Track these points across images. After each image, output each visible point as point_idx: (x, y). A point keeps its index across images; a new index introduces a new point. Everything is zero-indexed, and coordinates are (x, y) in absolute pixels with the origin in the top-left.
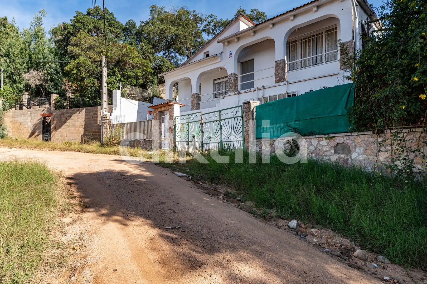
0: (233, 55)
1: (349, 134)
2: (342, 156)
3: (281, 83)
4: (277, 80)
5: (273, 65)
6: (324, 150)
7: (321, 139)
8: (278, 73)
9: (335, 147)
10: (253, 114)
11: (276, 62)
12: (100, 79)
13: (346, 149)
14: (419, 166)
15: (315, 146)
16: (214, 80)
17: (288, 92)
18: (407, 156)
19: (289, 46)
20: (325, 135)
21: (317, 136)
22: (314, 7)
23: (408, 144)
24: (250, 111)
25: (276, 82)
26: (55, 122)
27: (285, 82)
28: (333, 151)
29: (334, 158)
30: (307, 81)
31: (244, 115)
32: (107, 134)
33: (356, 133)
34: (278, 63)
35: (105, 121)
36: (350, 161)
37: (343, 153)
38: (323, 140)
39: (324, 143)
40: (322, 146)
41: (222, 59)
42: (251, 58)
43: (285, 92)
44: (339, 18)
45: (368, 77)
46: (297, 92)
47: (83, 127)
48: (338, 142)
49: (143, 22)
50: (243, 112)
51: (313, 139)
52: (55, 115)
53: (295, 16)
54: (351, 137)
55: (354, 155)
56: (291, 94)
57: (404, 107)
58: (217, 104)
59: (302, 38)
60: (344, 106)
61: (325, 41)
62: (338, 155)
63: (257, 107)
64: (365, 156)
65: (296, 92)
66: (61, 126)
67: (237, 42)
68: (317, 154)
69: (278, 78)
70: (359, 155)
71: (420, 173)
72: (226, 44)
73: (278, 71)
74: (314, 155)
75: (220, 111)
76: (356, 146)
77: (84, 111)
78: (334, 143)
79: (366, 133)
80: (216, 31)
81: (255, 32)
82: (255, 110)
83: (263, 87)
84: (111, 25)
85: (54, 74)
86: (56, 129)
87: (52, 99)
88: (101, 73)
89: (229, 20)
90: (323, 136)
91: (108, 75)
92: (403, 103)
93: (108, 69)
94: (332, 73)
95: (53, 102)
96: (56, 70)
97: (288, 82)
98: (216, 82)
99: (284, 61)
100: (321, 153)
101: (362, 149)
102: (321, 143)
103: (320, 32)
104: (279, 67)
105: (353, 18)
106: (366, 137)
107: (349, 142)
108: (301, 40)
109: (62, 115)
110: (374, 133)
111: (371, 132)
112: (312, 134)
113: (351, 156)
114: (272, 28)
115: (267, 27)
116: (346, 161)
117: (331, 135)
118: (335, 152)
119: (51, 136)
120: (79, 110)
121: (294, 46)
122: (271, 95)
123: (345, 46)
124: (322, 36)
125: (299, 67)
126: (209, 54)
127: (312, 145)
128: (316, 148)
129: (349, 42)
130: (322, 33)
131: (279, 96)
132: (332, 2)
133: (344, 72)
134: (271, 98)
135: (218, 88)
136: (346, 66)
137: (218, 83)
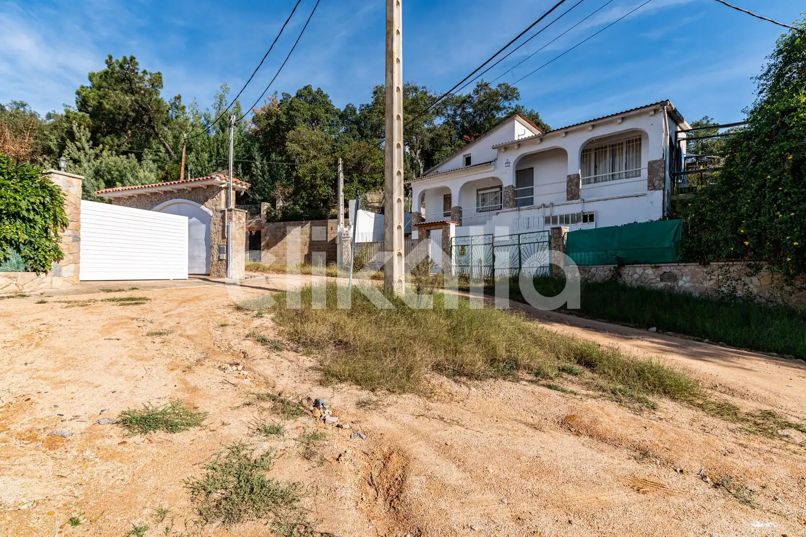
0: (512, 165)
1: (677, 264)
2: (669, 284)
3: (574, 201)
4: (569, 197)
5: (565, 179)
6: (650, 278)
7: (647, 268)
8: (570, 190)
9: (661, 275)
10: (563, 239)
11: (569, 176)
12: (335, 186)
13: (673, 278)
14: (739, 292)
15: (639, 274)
16: (478, 190)
17: (584, 211)
18: (731, 283)
19: (583, 155)
20: (651, 264)
21: (642, 265)
22: (619, 118)
23: (733, 275)
24: (560, 237)
25: (568, 199)
26: (268, 238)
27: (580, 200)
28: (659, 279)
29: (661, 285)
30: (607, 201)
31: (552, 240)
32: (348, 255)
33: (684, 264)
35: (346, 239)
36: (676, 288)
37: (669, 281)
39: (649, 271)
40: (648, 274)
41: (495, 168)
42: (531, 166)
43: (579, 211)
44: (648, 133)
45: (699, 219)
46: (596, 212)
47: (308, 245)
48: (665, 271)
49: (363, 106)
50: (550, 237)
51: (637, 268)
52: (268, 229)
53: (593, 126)
54: (678, 267)
55: (681, 283)
56: (588, 214)
57: (732, 249)
58: (488, 221)
59: (597, 147)
60: (672, 239)
61: (626, 153)
62: (664, 283)
63: (568, 233)
64: (691, 284)
65: (593, 212)
66: (275, 244)
67: (517, 149)
68: (641, 282)
69: (571, 195)
70: (685, 283)
71: (740, 297)
72: (503, 150)
73: (571, 186)
74: (638, 283)
75: (519, 235)
76: (682, 275)
77: (309, 225)
78: (661, 272)
79: (693, 264)
80: (447, 110)
81: (541, 140)
82: (566, 236)
83: (552, 204)
84: (327, 111)
85: (260, 176)
86: (268, 246)
87: (262, 209)
88: (336, 180)
89: (464, 96)
90: (649, 265)
91: (345, 182)
92: (732, 246)
93: (345, 174)
94: (638, 193)
95: (263, 213)
96: (262, 171)
97: (583, 200)
98: (480, 193)
99: (578, 175)
100: (646, 281)
101: (689, 278)
102: (646, 271)
104: (572, 182)
105: (664, 134)
106: (693, 267)
107: (675, 271)
108: (596, 149)
109: (279, 230)
110: (700, 264)
111: (698, 264)
112: (637, 263)
113: (677, 284)
114: (564, 137)
115: (559, 135)
116: (672, 288)
117: (657, 265)
118: (662, 280)
119: (262, 255)
120: (302, 223)
121: (586, 157)
122: (561, 213)
123: (654, 165)
124: (622, 147)
125: (592, 180)
126: (470, 158)
127: (636, 273)
128: (641, 276)
129: (659, 160)
130: (622, 143)
131: (573, 215)
132: (640, 115)
133: (652, 193)
134: (561, 217)
135: (483, 200)
136: (655, 186)
137: (483, 194)
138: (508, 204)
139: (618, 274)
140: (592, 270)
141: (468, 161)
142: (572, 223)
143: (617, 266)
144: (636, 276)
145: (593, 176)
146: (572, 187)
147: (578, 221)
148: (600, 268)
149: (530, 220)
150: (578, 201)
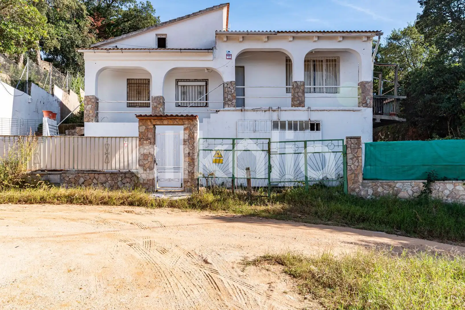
0: (234, 57)
6: (461, 194)
7: (457, 184)
8: (297, 96)
11: (295, 82)
15: (450, 190)
17: (311, 119)
20: (462, 181)
21: (454, 182)
24: (359, 148)
25: (293, 106)
34: (298, 84)
38: (459, 185)
39: (460, 187)
40: (458, 191)
41: (214, 58)
43: (307, 119)
44: (361, 56)
46: (321, 121)
51: (448, 184)
56: (316, 122)
61: (325, 70)
65: (319, 121)
68: (452, 198)
69: (298, 102)
72: (225, 39)
74: (449, 199)
75: (305, 142)
83: (280, 108)
90: (460, 181)
97: (309, 108)
98: (180, 83)
99: (304, 83)
100: (457, 197)
102: (457, 188)
103: (320, 59)
104: (299, 89)
122: (290, 119)
123: (366, 85)
124: (322, 64)
125: (312, 90)
126: (164, 39)
127: (446, 189)
128: (451, 192)
129: (370, 82)
130: (322, 61)
131: (301, 122)
132: (355, 38)
133: (365, 110)
134: (290, 124)
135: (184, 93)
136: (367, 104)
137: (184, 86)
138: (230, 103)
139: (428, 190)
140: (397, 185)
141: (162, 43)
142: (300, 130)
143: (426, 181)
144: (447, 192)
145: (312, 86)
146: (299, 94)
147: (306, 128)
148: (407, 183)
149: (257, 122)
150: (306, 108)
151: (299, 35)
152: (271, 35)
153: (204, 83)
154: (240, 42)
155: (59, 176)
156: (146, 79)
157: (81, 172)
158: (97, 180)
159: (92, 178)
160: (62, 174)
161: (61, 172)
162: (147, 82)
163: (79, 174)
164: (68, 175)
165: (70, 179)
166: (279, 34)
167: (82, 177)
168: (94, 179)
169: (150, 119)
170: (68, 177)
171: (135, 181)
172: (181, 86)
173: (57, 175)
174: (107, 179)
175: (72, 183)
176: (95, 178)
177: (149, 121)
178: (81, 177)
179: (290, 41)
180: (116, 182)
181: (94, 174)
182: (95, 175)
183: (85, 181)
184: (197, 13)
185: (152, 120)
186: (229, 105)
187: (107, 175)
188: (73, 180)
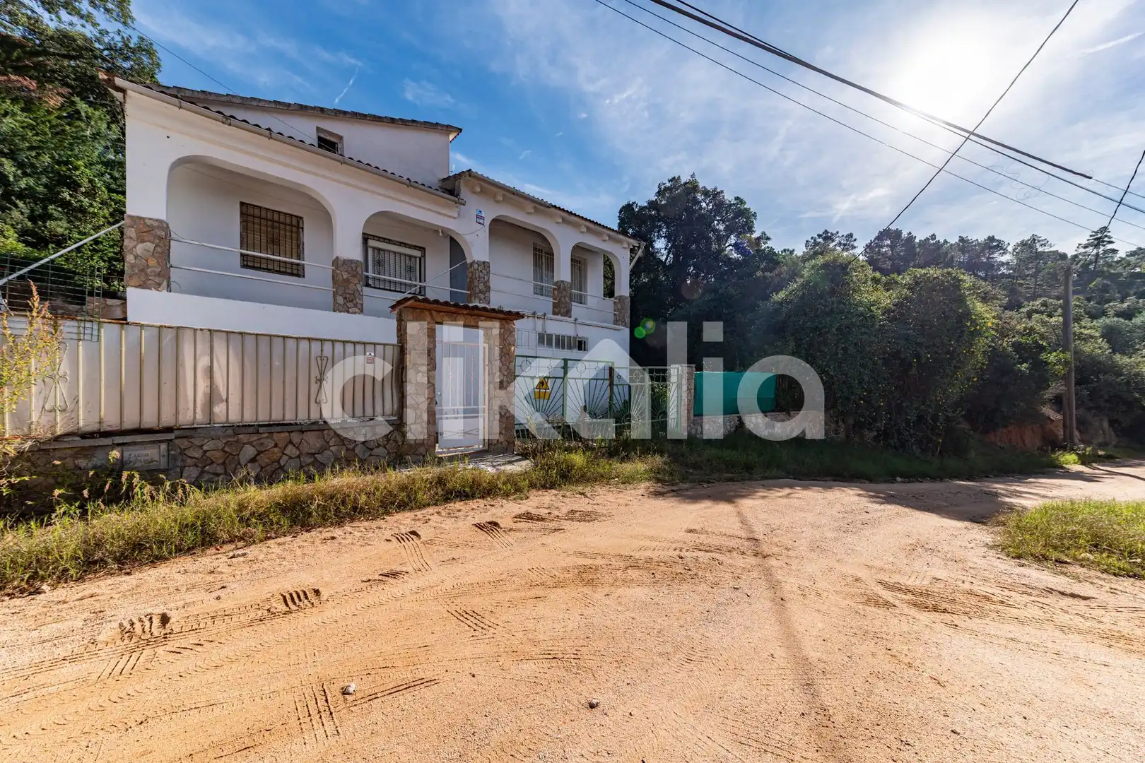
0: (487, 222)
3: (567, 319)
11: (562, 282)
16: (367, 237)
17: (578, 335)
34: (562, 286)
41: (459, 215)
43: (574, 334)
46: (588, 339)
56: (582, 340)
65: (586, 338)
83: (545, 315)
97: (576, 320)
98: (371, 243)
99: (570, 285)
104: (566, 292)
122: (556, 333)
131: (569, 338)
133: (621, 329)
134: (557, 339)
135: (379, 262)
137: (379, 250)
138: (482, 296)
142: (568, 347)
146: (566, 299)
147: (574, 347)
150: (572, 320)
151: (573, 218)
152: (542, 207)
153: (418, 253)
154: (497, 202)
155: (164, 446)
156: (291, 216)
157: (245, 430)
158: (298, 448)
159: (281, 445)
160: (176, 441)
161: (171, 436)
162: (294, 222)
163: (241, 436)
164: (197, 442)
165: (205, 452)
166: (553, 209)
167: (250, 443)
168: (290, 447)
169: (429, 310)
170: (201, 447)
171: (397, 442)
172: (374, 248)
173: (156, 446)
174: (328, 443)
175: (213, 462)
176: (291, 442)
177: (427, 313)
178: (245, 444)
179: (557, 223)
180: (351, 447)
181: (287, 434)
182: (292, 435)
183: (259, 453)
184: (408, 121)
185: (434, 313)
186: (480, 299)
187: (325, 432)
188: (217, 455)
